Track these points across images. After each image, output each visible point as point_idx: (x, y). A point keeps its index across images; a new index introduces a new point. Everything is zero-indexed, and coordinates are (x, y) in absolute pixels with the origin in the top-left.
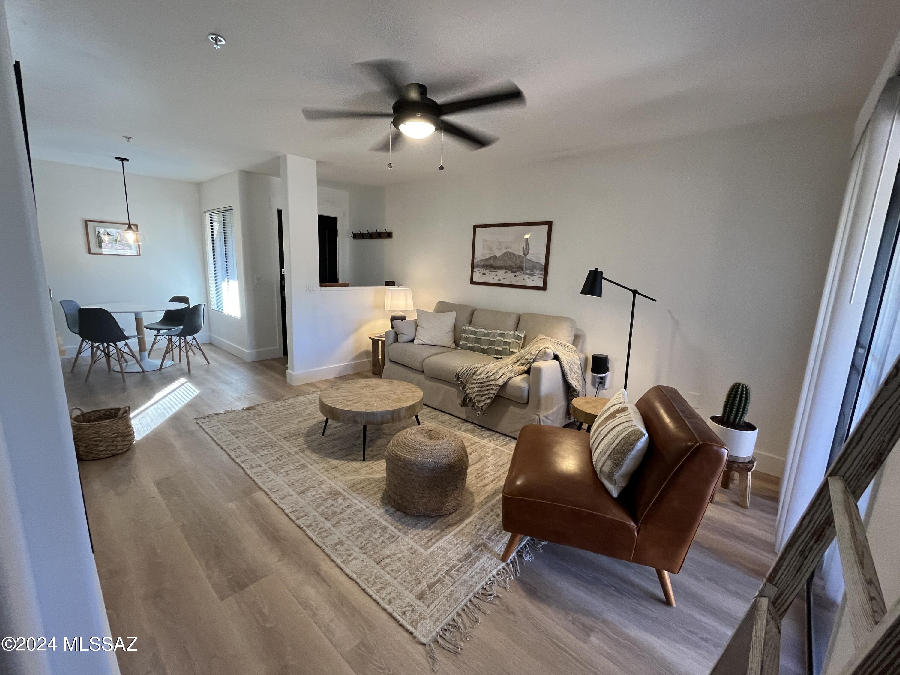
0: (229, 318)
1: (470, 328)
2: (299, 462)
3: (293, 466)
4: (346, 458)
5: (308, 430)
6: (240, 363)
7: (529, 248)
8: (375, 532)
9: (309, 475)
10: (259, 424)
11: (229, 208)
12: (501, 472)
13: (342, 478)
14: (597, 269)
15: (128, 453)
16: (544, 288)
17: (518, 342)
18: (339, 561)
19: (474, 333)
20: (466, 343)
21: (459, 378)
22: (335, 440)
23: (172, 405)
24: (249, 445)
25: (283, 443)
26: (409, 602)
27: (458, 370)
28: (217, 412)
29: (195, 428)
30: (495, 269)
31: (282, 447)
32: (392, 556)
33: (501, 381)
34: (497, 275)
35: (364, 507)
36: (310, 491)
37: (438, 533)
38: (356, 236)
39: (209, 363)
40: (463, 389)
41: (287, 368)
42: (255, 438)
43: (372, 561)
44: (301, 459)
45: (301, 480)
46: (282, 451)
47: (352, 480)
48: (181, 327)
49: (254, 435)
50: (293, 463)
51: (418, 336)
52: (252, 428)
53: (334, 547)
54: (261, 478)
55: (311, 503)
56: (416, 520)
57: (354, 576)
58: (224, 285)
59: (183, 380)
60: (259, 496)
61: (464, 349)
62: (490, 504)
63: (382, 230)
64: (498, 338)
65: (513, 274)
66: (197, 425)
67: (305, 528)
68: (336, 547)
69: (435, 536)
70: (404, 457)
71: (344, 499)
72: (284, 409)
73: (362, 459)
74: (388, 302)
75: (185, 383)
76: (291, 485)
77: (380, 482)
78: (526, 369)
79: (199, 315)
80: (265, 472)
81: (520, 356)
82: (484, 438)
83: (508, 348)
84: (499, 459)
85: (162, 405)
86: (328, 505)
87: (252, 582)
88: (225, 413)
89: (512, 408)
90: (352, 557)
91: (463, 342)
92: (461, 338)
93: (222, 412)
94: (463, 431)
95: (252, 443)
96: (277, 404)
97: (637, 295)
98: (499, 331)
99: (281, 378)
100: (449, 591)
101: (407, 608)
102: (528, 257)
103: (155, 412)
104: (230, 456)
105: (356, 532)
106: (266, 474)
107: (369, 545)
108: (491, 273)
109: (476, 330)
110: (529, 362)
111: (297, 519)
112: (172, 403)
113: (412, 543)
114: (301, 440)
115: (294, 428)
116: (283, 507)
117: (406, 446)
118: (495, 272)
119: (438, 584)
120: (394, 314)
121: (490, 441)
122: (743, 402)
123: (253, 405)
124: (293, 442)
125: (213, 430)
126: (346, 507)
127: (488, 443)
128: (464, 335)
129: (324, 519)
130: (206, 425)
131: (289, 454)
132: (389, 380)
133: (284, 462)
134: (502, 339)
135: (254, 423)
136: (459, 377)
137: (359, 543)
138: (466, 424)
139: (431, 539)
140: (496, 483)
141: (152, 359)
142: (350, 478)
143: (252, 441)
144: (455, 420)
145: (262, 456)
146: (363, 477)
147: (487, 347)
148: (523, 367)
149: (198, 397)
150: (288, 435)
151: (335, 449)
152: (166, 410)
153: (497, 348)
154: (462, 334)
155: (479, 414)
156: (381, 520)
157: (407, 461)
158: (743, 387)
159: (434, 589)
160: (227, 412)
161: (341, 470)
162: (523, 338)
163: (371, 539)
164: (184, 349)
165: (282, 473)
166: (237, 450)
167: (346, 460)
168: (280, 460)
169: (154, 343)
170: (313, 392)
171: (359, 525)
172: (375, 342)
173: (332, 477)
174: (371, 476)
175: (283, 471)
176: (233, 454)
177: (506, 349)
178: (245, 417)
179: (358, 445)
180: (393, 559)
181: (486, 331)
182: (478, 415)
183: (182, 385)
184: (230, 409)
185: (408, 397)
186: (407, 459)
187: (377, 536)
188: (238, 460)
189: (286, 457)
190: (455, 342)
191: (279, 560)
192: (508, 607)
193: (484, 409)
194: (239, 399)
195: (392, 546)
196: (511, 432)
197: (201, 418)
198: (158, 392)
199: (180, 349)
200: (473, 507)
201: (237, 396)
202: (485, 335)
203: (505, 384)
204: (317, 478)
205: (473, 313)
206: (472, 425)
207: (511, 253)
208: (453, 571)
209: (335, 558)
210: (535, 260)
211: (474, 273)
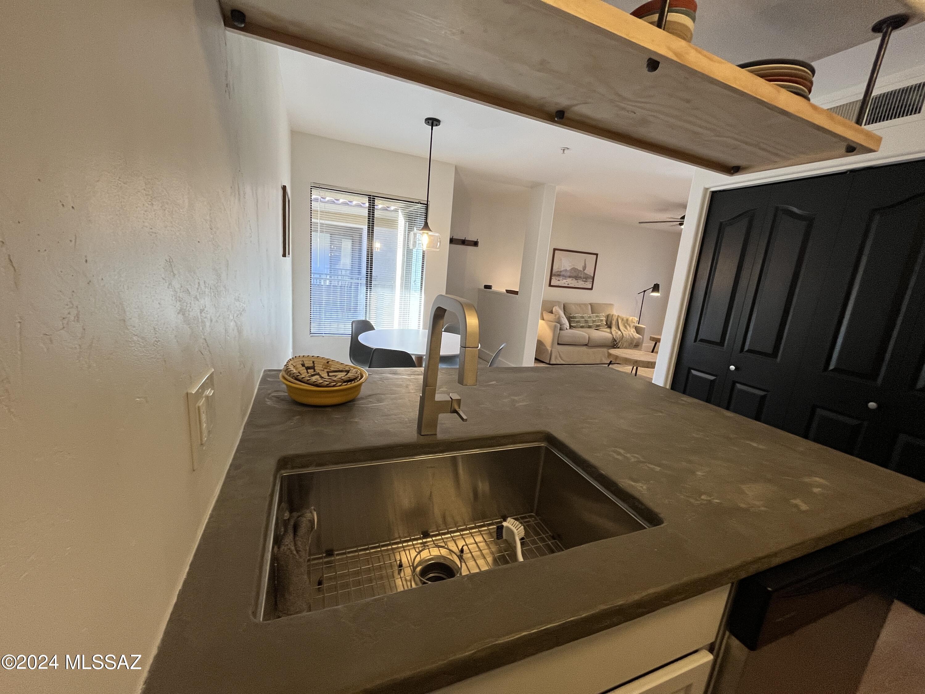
7: (585, 266)
16: (591, 289)
30: (565, 278)
34: (566, 281)
65: (576, 281)
102: (585, 271)
108: (563, 280)
136: (615, 341)
205: (565, 306)
207: (576, 269)
210: (588, 273)
211: (552, 280)
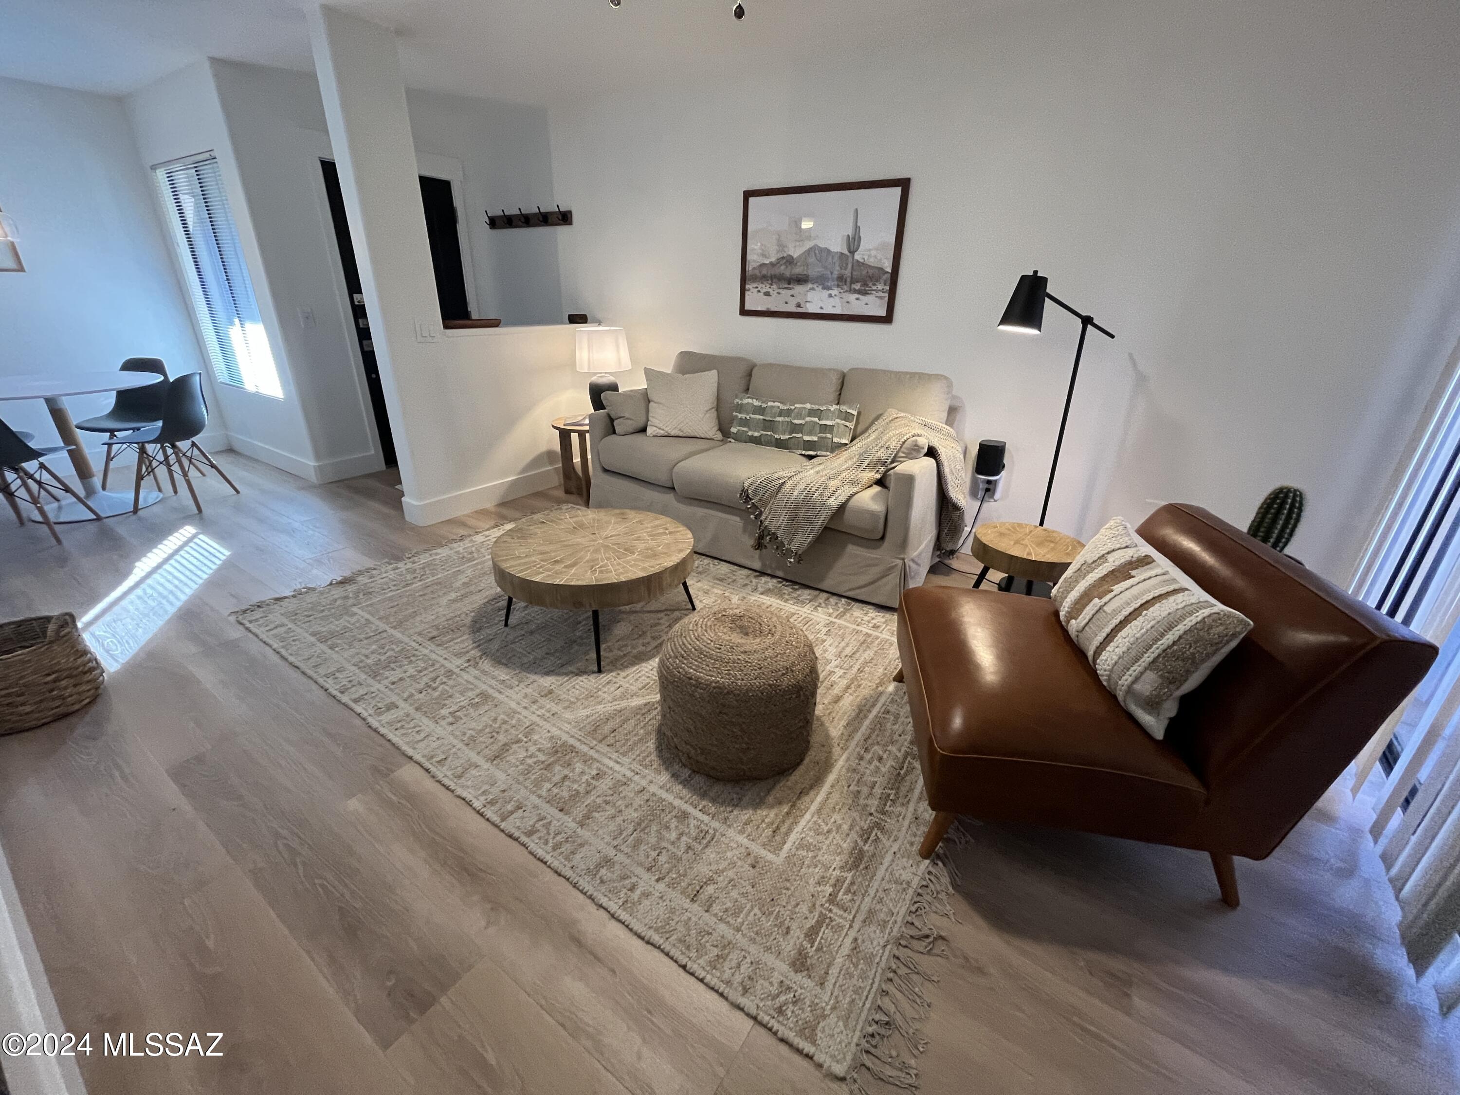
0: (260, 401)
1: (750, 401)
2: (472, 690)
3: (463, 698)
4: (563, 670)
5: (474, 617)
6: (303, 488)
7: (860, 238)
8: (667, 828)
9: (502, 716)
10: (370, 613)
11: (207, 156)
12: (855, 670)
13: (568, 715)
14: (1036, 272)
15: (94, 709)
16: (887, 319)
17: (847, 424)
18: (613, 907)
19: (761, 410)
20: (745, 429)
21: (748, 499)
22: (532, 633)
23: (176, 587)
24: (361, 661)
25: (431, 651)
26: (782, 982)
27: (746, 484)
28: (277, 596)
29: (236, 633)
30: (789, 284)
31: (430, 659)
32: (715, 876)
33: (834, 502)
34: (793, 296)
35: (629, 774)
36: (511, 751)
37: (787, 813)
38: (494, 223)
39: (238, 492)
40: (756, 518)
41: (402, 494)
42: (370, 644)
43: (679, 896)
44: (476, 682)
45: (487, 730)
46: (432, 669)
47: (588, 716)
48: (160, 424)
49: (366, 638)
50: (462, 693)
51: (652, 420)
52: (357, 625)
53: (592, 873)
54: (403, 735)
55: (521, 778)
56: (737, 789)
57: (657, 938)
58: (235, 333)
59: (188, 530)
60: (408, 773)
61: (740, 441)
62: (859, 736)
63: (548, 207)
64: (808, 419)
65: (826, 293)
66: (241, 628)
67: (523, 839)
68: (600, 874)
69: (783, 822)
70: (708, 680)
71: (585, 762)
72: (414, 578)
73: (596, 669)
74: (583, 356)
75: (195, 536)
76: (470, 743)
77: (644, 714)
78: (878, 476)
79: (192, 397)
80: (409, 719)
81: (865, 452)
82: (803, 603)
83: (829, 436)
84: (843, 644)
85: (152, 588)
86: (557, 779)
87: (444, 988)
88: (294, 596)
89: (851, 549)
90: (638, 892)
91: (738, 428)
92: (732, 421)
93: (288, 593)
94: (762, 594)
95: (367, 656)
96: (397, 568)
97: (1089, 326)
98: (808, 406)
99: (392, 512)
100: (848, 941)
101: (782, 998)
102: (858, 256)
103: (141, 607)
104: (326, 690)
105: (629, 831)
106: (412, 724)
107: (663, 859)
108: (780, 291)
109: (764, 405)
110: (884, 464)
111: (503, 820)
112: (176, 582)
113: (742, 839)
114: (465, 642)
115: (444, 615)
116: (464, 794)
117: (705, 656)
118: (790, 289)
119: (822, 930)
120: (594, 379)
121: (816, 608)
122: (1292, 522)
123: (347, 574)
124: (450, 647)
125: (275, 636)
126: (593, 778)
127: (813, 613)
128: (740, 416)
129: (557, 811)
130: (260, 626)
131: (449, 673)
132: (617, 511)
133: (442, 694)
134: (816, 419)
135: (360, 612)
136: (748, 496)
137: (642, 858)
138: (764, 579)
139: (778, 828)
140: (854, 692)
141: (111, 490)
142: (584, 712)
143: (364, 651)
144: (741, 572)
145: (393, 683)
146: (609, 708)
147: (787, 437)
148: (873, 473)
149: (227, 565)
150: (435, 633)
151: (539, 653)
152: (164, 597)
153: (806, 438)
154: (735, 414)
155: (790, 562)
156: (669, 797)
157: (714, 688)
158: (1295, 496)
159: (820, 943)
160: (297, 594)
161: (562, 697)
162: (855, 417)
163: (664, 844)
164: (176, 468)
165: (444, 718)
166: (337, 675)
167: (566, 674)
168: (434, 689)
169: (109, 458)
170: (462, 538)
171: (633, 815)
172: (565, 435)
173: (548, 715)
174: (624, 704)
175: (444, 712)
176: (329, 684)
177: (826, 438)
178: (339, 602)
179: (579, 641)
180: (720, 885)
181: (782, 407)
182: (789, 565)
183: (191, 540)
184: (303, 586)
185: (668, 546)
186: (714, 684)
187: (673, 835)
188: (345, 699)
189: (445, 680)
190: (720, 429)
191: (489, 924)
192: (966, 959)
193: (800, 552)
194: (319, 562)
195: (711, 854)
196: (850, 590)
197: (245, 611)
198: (138, 559)
199: (169, 466)
200: (831, 747)
201: (311, 556)
202: (781, 413)
203: (842, 508)
204: (519, 720)
205: (752, 371)
206: (775, 581)
207: (822, 250)
208: (841, 893)
209: (604, 901)
210: (872, 262)
211: (747, 293)
